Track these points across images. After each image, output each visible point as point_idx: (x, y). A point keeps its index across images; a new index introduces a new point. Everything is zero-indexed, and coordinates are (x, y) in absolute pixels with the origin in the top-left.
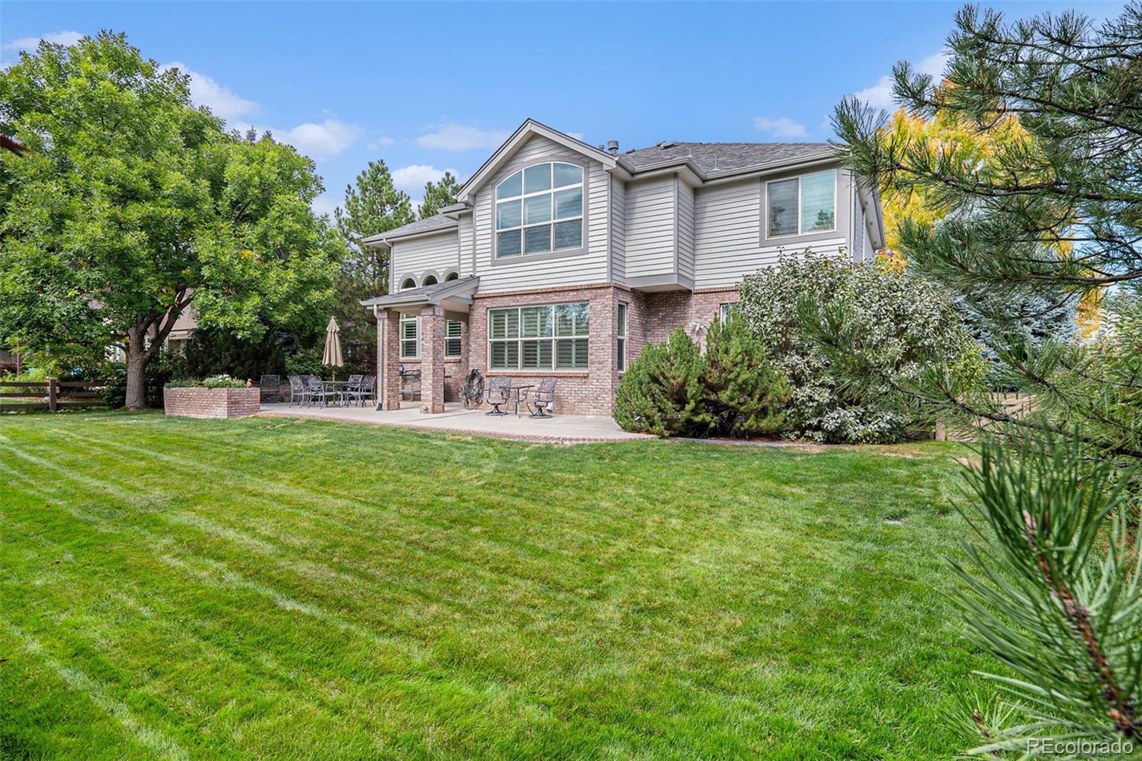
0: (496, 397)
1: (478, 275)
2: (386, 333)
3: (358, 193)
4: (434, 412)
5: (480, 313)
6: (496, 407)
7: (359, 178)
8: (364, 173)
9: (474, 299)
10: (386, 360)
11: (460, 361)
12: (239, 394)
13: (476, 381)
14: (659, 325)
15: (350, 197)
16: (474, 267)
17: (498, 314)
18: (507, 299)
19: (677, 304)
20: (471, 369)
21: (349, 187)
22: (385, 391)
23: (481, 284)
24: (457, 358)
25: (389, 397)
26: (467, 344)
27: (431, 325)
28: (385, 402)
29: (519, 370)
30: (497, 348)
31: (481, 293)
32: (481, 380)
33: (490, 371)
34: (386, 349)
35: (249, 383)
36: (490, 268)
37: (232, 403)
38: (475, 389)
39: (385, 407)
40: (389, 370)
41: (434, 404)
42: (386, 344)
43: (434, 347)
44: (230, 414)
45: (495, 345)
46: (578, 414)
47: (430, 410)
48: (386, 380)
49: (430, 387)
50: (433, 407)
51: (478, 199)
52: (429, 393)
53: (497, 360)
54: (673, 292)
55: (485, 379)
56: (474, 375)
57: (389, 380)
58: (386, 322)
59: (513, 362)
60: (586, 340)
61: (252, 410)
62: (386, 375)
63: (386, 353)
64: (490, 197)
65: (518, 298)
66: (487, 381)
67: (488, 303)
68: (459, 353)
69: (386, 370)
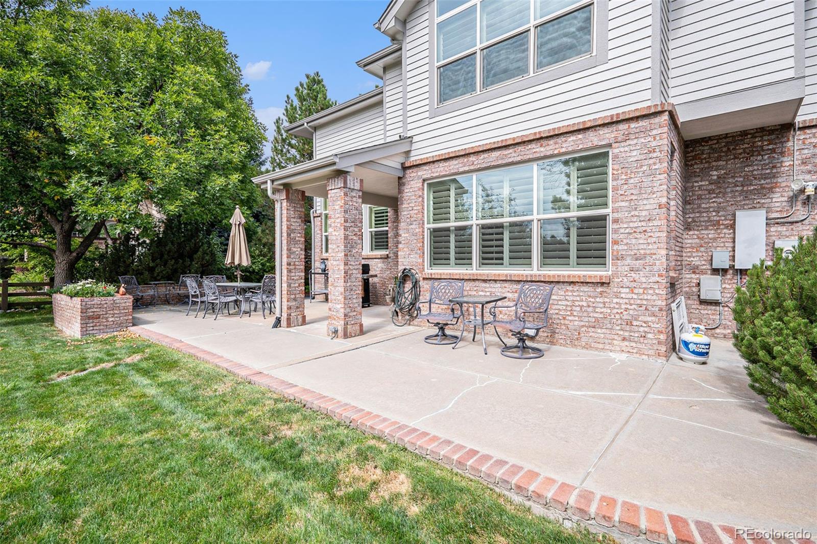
0: (440, 311)
1: (409, 134)
2: (284, 219)
3: (296, 103)
4: (346, 336)
5: (414, 187)
6: (442, 329)
7: (297, 89)
8: (302, 85)
9: (405, 168)
10: (285, 256)
11: (387, 257)
12: (100, 306)
13: (408, 286)
14: (710, 192)
15: (289, 107)
16: (404, 122)
17: (439, 187)
18: (454, 162)
19: (753, 152)
20: (401, 268)
21: (288, 97)
22: (284, 300)
23: (414, 146)
24: (384, 252)
25: (289, 308)
26: (397, 235)
27: (341, 203)
28: (285, 315)
29: (474, 269)
30: (439, 237)
31: (414, 158)
32: (416, 284)
33: (429, 271)
34: (285, 242)
35: (122, 290)
36: (428, 121)
37: (89, 318)
38: (407, 298)
39: (284, 322)
40: (289, 271)
41: (346, 324)
42: (285, 235)
43: (346, 237)
44: (84, 332)
45: (435, 232)
46: (587, 347)
47: (341, 333)
48: (285, 285)
49: (341, 298)
50: (345, 330)
51: (408, 26)
52: (339, 306)
53: (439, 255)
54: (744, 133)
55: (422, 283)
56: (406, 276)
57: (289, 286)
58: (285, 204)
59: (464, 257)
60: (603, 218)
61: (121, 326)
62: (285, 278)
63: (285, 248)
64: (426, 16)
65: (472, 158)
66: (425, 286)
67: (425, 172)
68: (386, 247)
69: (285, 272)
